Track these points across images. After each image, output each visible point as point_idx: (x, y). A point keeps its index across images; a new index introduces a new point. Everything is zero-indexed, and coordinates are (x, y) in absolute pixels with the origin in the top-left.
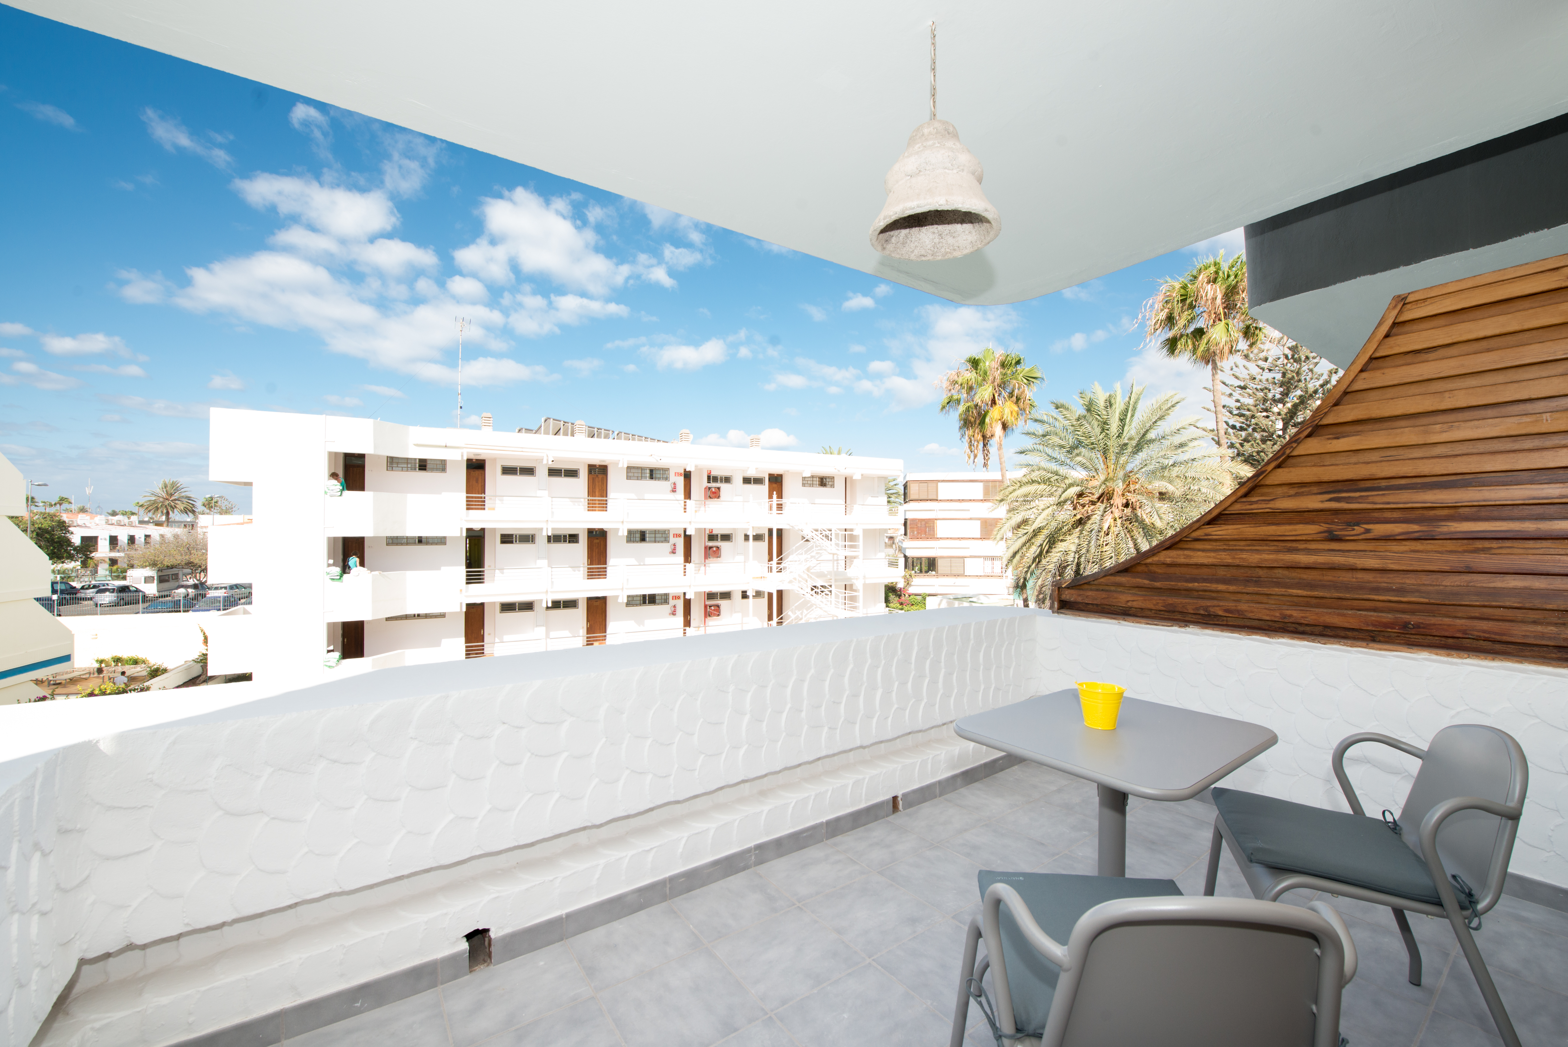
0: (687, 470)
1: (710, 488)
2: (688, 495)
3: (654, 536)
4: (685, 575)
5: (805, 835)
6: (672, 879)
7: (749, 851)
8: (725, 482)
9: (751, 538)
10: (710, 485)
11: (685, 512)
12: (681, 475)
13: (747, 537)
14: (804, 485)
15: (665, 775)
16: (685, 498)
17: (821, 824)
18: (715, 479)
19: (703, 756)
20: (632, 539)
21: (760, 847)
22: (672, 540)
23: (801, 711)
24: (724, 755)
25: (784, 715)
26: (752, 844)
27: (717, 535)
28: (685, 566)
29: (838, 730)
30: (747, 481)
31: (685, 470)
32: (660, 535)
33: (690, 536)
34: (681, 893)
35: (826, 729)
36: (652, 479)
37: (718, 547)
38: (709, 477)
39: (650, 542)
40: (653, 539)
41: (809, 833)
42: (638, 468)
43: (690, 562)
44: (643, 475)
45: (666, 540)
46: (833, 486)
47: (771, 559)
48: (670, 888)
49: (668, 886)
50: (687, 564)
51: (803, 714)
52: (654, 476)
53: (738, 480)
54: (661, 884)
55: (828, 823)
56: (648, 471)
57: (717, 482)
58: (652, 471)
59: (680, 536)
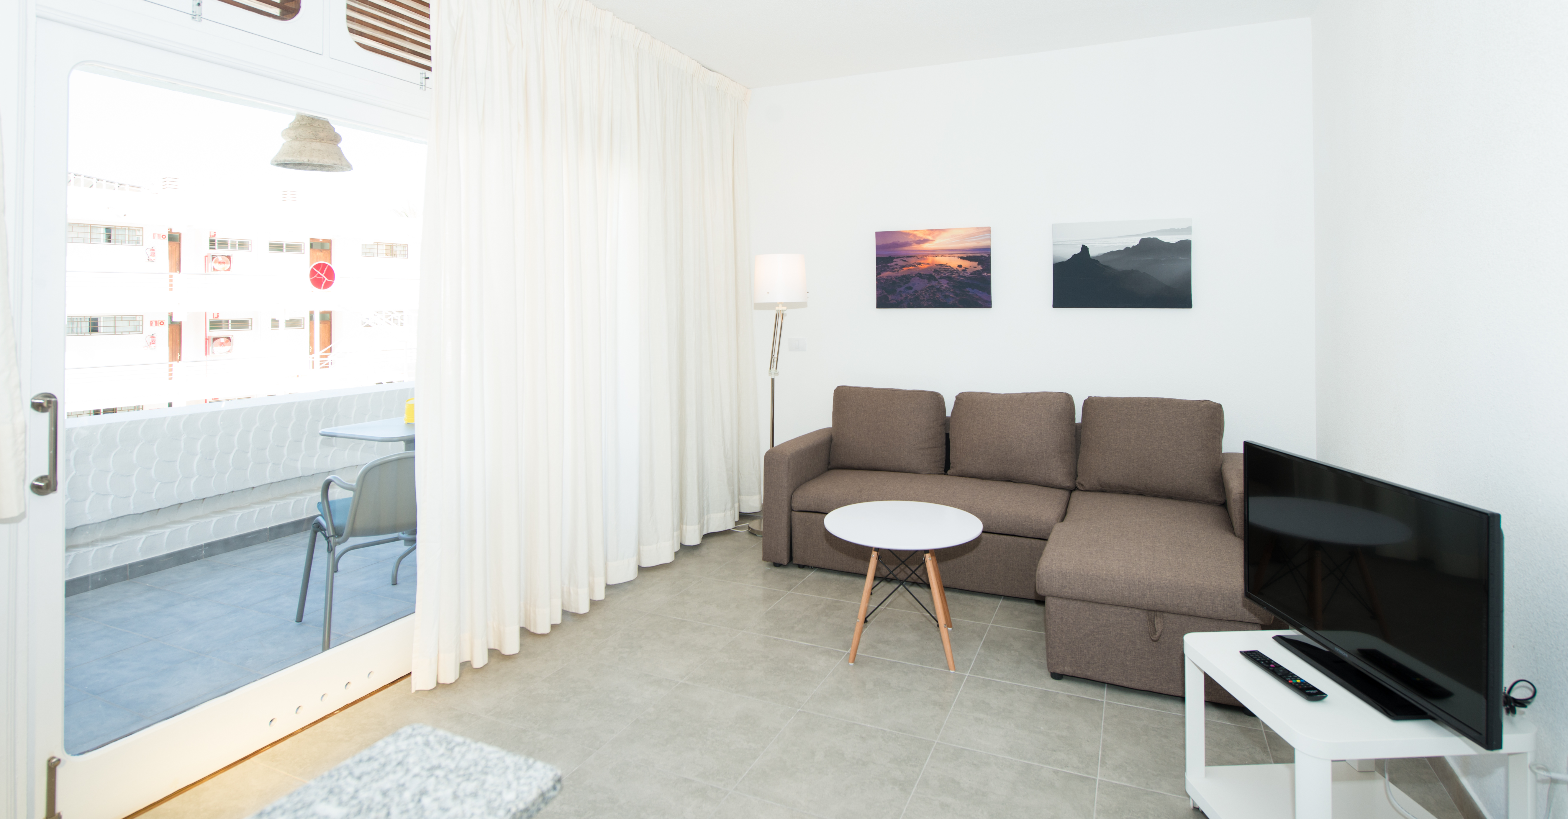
0: (173, 231)
1: (213, 257)
2: (176, 264)
3: (112, 324)
4: (171, 379)
5: (250, 537)
6: (131, 566)
7: (200, 547)
8: (240, 248)
9: (282, 324)
10: (213, 252)
11: (171, 290)
12: (163, 237)
13: (275, 323)
14: (365, 254)
15: (125, 496)
16: (171, 271)
17: (266, 530)
18: (223, 244)
19: (159, 483)
20: (75, 330)
21: (209, 545)
22: (148, 330)
23: (248, 452)
24: (177, 483)
25: (232, 456)
26: (203, 543)
27: (228, 322)
28: (171, 365)
29: (281, 466)
30: (276, 247)
31: (171, 230)
32: (126, 323)
33: (179, 325)
34: (140, 575)
35: (270, 464)
36: (110, 241)
37: (229, 338)
38: (212, 242)
39: (107, 333)
40: (112, 329)
41: (254, 536)
42: (84, 225)
43: (180, 360)
44: (94, 236)
45: (137, 330)
46: (405, 256)
47: (312, 353)
48: (130, 572)
49: (128, 570)
50: (175, 363)
51: (249, 455)
52: (113, 237)
53: (260, 246)
54: (124, 568)
55: (271, 529)
56: (103, 231)
57: (227, 248)
58: (108, 230)
59: (162, 323)
